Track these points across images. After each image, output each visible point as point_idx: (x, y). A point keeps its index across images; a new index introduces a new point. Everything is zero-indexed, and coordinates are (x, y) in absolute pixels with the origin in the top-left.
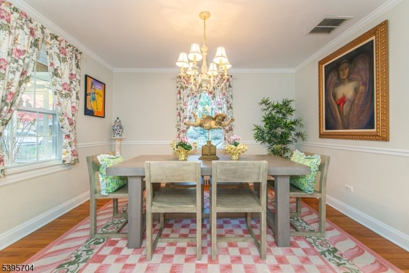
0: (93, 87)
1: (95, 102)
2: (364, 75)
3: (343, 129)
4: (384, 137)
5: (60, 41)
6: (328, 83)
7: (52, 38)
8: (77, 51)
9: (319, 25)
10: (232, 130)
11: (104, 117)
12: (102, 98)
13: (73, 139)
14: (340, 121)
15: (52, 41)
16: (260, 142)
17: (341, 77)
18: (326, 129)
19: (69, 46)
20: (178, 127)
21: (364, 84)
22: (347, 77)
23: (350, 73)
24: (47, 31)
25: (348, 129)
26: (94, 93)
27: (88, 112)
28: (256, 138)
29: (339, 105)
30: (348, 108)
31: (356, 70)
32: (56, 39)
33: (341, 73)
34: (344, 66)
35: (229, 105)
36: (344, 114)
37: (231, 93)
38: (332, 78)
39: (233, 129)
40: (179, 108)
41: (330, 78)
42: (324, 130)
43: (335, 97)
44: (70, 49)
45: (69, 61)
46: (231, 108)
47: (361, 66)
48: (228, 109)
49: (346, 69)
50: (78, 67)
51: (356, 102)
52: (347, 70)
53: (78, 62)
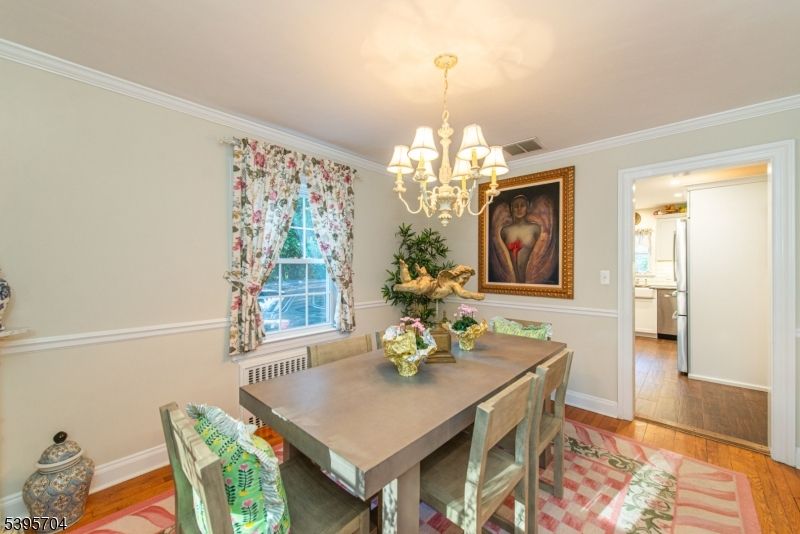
2: (546, 220)
3: (517, 282)
4: (567, 294)
6: (494, 218)
9: (520, 144)
14: (513, 273)
16: (390, 302)
17: (516, 215)
18: (490, 280)
20: (233, 278)
21: (547, 231)
22: (524, 217)
23: (527, 214)
25: (524, 282)
28: (385, 295)
29: (511, 251)
30: (525, 256)
31: (536, 211)
33: (516, 209)
34: (520, 202)
35: (349, 231)
36: (519, 263)
37: (352, 207)
38: (500, 212)
40: (240, 227)
41: (497, 212)
42: (487, 282)
43: (505, 239)
46: (352, 236)
47: (542, 207)
48: (349, 238)
49: (522, 206)
51: (536, 250)
52: (524, 208)
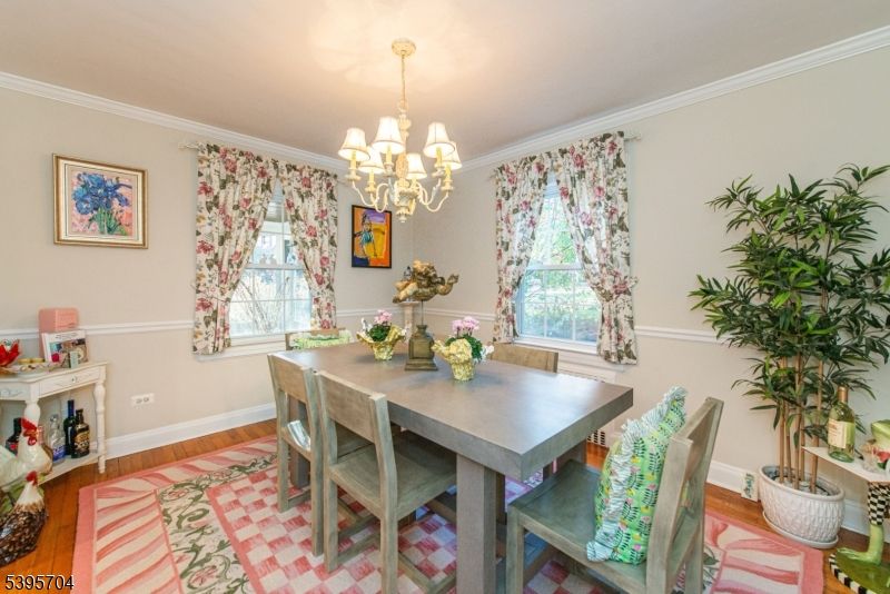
0: (367, 221)
1: (371, 244)
5: (301, 171)
7: (289, 171)
8: (328, 175)
10: (627, 292)
11: (390, 267)
12: (386, 237)
13: (325, 304)
15: (290, 175)
19: (316, 171)
24: (282, 164)
26: (370, 231)
27: (359, 262)
28: (716, 323)
32: (295, 169)
35: (615, 221)
39: (634, 292)
40: (499, 241)
44: (317, 175)
45: (317, 194)
46: (623, 227)
48: (613, 232)
50: (331, 196)
53: (332, 191)
